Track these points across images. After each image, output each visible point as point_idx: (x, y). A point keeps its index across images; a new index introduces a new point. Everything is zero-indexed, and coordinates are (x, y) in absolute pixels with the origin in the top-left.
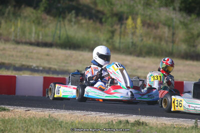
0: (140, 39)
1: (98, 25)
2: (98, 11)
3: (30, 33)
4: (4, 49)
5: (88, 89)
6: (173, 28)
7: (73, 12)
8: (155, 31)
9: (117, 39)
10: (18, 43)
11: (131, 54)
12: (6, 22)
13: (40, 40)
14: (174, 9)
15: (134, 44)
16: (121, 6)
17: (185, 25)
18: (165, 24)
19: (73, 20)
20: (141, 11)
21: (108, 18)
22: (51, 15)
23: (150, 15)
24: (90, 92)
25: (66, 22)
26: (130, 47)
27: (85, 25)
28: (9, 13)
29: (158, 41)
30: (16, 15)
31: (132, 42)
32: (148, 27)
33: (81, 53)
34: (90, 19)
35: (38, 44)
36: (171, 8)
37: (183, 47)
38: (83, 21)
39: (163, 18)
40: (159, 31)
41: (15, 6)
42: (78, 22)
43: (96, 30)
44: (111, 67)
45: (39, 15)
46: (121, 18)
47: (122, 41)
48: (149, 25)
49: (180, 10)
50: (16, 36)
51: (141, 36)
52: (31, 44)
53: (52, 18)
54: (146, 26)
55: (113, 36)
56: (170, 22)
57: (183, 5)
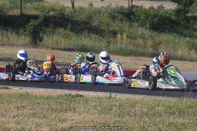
0: (126, 46)
1: (101, 38)
2: (102, 30)
3: (61, 43)
4: (44, 53)
5: (98, 77)
6: (146, 39)
7: (86, 31)
8: (135, 41)
9: (111, 46)
10: (54, 49)
11: (119, 54)
12: (47, 37)
13: (67, 47)
14: (146, 28)
15: (121, 49)
16: (115, 27)
17: (152, 37)
18: (140, 37)
19: (87, 35)
20: (127, 30)
21: (106, 34)
22: (74, 33)
23: (132, 32)
24: (100, 79)
25: (82, 37)
26: (119, 50)
27: (94, 38)
29: (136, 47)
30: (53, 33)
32: (131, 39)
34: (97, 34)
35: (65, 50)
36: (144, 28)
37: (151, 50)
38: (93, 36)
39: (140, 34)
40: (137, 41)
41: (53, 28)
42: (89, 36)
43: (100, 41)
44: (112, 64)
45: (66, 33)
46: (115, 34)
47: (114, 47)
48: (131, 38)
49: (150, 29)
50: (53, 45)
51: (126, 44)
52: (61, 49)
53: (74, 34)
54: (130, 38)
55: (109, 44)
56: (143, 36)
57: (151, 26)
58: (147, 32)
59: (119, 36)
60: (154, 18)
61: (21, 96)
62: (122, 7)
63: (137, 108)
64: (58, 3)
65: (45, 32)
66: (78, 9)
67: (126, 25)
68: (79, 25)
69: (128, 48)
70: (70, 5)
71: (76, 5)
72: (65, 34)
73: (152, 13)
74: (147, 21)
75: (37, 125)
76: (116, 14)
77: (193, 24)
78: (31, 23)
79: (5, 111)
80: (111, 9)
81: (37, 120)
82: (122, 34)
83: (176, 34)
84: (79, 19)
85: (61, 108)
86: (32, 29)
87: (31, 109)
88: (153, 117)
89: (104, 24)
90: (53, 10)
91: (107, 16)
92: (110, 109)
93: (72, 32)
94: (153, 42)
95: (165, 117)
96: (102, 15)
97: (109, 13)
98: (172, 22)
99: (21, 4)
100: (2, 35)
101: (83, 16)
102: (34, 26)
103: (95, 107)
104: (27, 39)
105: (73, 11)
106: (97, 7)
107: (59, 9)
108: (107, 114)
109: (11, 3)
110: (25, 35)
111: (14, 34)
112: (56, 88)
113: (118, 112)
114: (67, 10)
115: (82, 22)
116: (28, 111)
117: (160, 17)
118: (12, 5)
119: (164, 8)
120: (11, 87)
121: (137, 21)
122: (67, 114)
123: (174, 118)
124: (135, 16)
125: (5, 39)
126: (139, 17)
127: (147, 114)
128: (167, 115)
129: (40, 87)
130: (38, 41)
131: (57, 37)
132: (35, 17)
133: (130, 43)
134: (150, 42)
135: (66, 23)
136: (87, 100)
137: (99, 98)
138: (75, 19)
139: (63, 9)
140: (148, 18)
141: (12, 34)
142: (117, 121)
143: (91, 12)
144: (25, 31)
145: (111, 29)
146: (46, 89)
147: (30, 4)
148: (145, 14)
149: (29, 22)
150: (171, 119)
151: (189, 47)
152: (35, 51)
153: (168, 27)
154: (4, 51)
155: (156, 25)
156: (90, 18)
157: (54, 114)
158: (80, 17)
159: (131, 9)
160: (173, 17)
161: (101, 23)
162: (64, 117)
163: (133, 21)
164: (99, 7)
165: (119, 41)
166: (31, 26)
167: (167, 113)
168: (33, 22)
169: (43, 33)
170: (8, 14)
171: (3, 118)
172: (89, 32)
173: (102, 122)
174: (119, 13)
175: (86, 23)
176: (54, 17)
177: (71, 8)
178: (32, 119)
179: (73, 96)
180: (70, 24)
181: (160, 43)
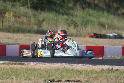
0: (13, 24)
8: (19, 19)
14: (28, 7)
18: (23, 16)
23: (16, 11)
26: (8, 28)
29: (21, 24)
31: (9, 26)
36: (26, 7)
40: (21, 19)
49: (31, 8)
51: (13, 22)
57: (32, 5)
58: (29, 12)
59: (7, 14)
69: (15, 26)
77: (68, 3)
82: (9, 13)
83: (54, 12)
133: (16, 21)
134: (33, 20)
151: (68, 24)
155: (36, 4)
165: (7, 19)
181: (43, 20)
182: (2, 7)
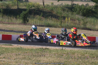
2: (58, 16)
3: (38, 23)
4: (29, 27)
6: (80, 21)
7: (50, 16)
9: (63, 24)
13: (40, 25)
15: (68, 25)
17: (83, 20)
19: (50, 19)
20: (70, 16)
21: (60, 18)
23: (73, 17)
25: (48, 19)
27: (54, 20)
28: (32, 17)
29: (75, 24)
30: (34, 18)
33: (52, 28)
34: (55, 18)
36: (79, 15)
37: (82, 26)
38: (53, 19)
39: (77, 18)
40: (75, 21)
41: (34, 15)
43: (57, 21)
46: (64, 18)
48: (73, 20)
49: (82, 15)
53: (44, 18)
55: (62, 23)
56: (78, 19)
58: (80, 17)
59: (66, 19)
60: (84, 10)
61: (18, 49)
62: (68, 5)
63: (76, 55)
64: (36, 3)
65: (29, 17)
66: (46, 6)
67: (70, 13)
68: (47, 14)
69: (71, 25)
70: (42, 4)
71: (45, 4)
72: (40, 18)
73: (83, 7)
74: (81, 12)
75: (26, 63)
76: (65, 8)
78: (23, 13)
79: (10, 56)
80: (62, 6)
81: (26, 61)
82: (68, 18)
83: (95, 18)
84: (46, 11)
85: (38, 55)
86: (23, 16)
87: (23, 55)
88: (84, 59)
89: (59, 13)
90: (34, 6)
91: (61, 9)
92: (62, 55)
93: (43, 17)
94: (83, 22)
95: (90, 59)
96: (58, 8)
97: (61, 8)
98: (93, 12)
99: (18, 3)
100: (8, 19)
101: (49, 9)
102: (24, 14)
103: (55, 54)
104: (21, 21)
105: (44, 7)
106: (55, 4)
107: (36, 6)
108: (61, 58)
109: (13, 3)
110: (20, 19)
111: (14, 18)
112: (35, 45)
113: (66, 56)
114: (41, 6)
115: (48, 12)
116: (22, 56)
117: (87, 9)
118: (13, 4)
119: (89, 5)
120: (13, 45)
121: (76, 11)
122: (41, 58)
123: (94, 60)
124: (75, 9)
125: (10, 21)
126: (77, 9)
127: (80, 58)
128: (91, 58)
129: (28, 45)
130: (26, 22)
131: (36, 20)
132: (25, 10)
133: (72, 22)
134: (82, 22)
135: (40, 13)
136: (51, 51)
137: (57, 50)
138: (45, 11)
139: (39, 6)
140: (81, 10)
141: (13, 18)
142: (66, 61)
143: (52, 7)
144: (20, 17)
145: (62, 15)
146: (30, 45)
147: (22, 3)
148: (79, 8)
149: (22, 12)
150: (93, 60)
152: (25, 27)
153: (91, 14)
154: (9, 27)
155: (85, 13)
156: (52, 10)
157: (34, 58)
158: (47, 10)
159: (73, 5)
160: (94, 10)
161: (57, 12)
162: (39, 59)
163: (73, 12)
164: (57, 5)
165: (67, 21)
166: (23, 14)
167: (90, 57)
168: (24, 12)
169: (29, 18)
170: (11, 8)
171: (9, 60)
172: (51, 17)
173: (58, 62)
174: (66, 7)
175: (50, 13)
176: (34, 10)
177: (43, 5)
178: (23, 60)
179: (44, 49)
180: (42, 13)
181: (87, 22)
182: (66, 15)
